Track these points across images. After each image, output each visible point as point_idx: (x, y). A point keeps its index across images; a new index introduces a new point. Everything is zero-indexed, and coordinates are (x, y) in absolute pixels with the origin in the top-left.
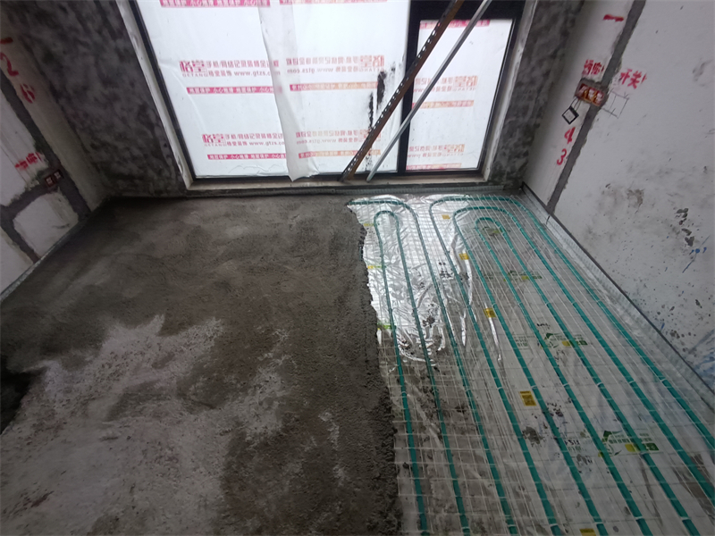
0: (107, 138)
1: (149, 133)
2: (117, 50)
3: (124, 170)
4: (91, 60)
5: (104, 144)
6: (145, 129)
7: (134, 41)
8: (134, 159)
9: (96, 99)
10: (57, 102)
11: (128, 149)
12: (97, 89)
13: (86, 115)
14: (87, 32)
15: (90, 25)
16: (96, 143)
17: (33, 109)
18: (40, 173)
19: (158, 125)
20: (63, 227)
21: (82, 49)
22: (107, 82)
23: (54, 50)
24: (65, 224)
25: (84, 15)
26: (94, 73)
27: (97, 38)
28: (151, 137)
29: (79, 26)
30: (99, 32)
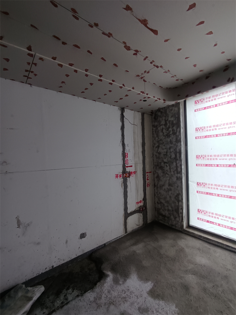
0: (163, 201)
1: (177, 203)
2: (177, 177)
3: (164, 213)
4: (168, 178)
5: (161, 203)
6: (176, 202)
7: (183, 175)
8: (168, 210)
9: (165, 189)
10: (154, 188)
11: (168, 206)
12: (166, 187)
13: (160, 193)
14: (170, 171)
15: (172, 170)
16: (159, 202)
17: (148, 189)
18: (140, 206)
19: (181, 201)
20: (137, 225)
21: (167, 175)
22: (170, 185)
23: (160, 175)
24: (138, 224)
25: (171, 167)
26: (167, 182)
27: (172, 173)
28: (177, 205)
29: (169, 170)
30: (174, 172)
